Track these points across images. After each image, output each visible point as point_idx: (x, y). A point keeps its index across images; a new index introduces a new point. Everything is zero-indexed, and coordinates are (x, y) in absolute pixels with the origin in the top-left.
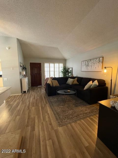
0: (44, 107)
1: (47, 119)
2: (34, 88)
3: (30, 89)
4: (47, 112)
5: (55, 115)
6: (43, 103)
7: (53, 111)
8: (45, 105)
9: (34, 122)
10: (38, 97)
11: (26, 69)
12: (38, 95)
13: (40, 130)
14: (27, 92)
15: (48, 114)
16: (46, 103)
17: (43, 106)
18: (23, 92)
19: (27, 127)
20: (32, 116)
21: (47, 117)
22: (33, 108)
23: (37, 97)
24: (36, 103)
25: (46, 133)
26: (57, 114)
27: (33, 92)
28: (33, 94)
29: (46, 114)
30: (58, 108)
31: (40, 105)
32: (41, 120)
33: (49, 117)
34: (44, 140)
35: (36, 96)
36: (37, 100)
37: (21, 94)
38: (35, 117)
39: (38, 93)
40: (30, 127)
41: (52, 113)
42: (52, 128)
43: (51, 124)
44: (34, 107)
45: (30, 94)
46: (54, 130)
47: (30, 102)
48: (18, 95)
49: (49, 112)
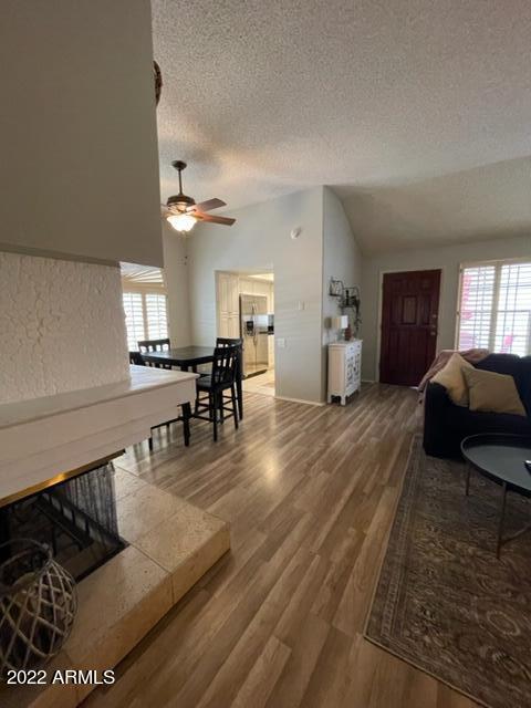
0: (364, 494)
1: (338, 556)
2: (386, 392)
3: (366, 394)
4: (362, 524)
5: (389, 562)
6: (374, 475)
7: (394, 535)
8: (378, 490)
9: (289, 531)
10: (374, 440)
11: (356, 303)
12: (382, 428)
13: (285, 574)
14: (343, 402)
15: (361, 537)
16: (392, 482)
17: (367, 490)
18: (330, 401)
19: (258, 529)
20: (297, 505)
21: (346, 543)
22: (324, 476)
23: (369, 435)
24: (347, 463)
25: (293, 604)
26: (407, 567)
27: (373, 407)
28: (361, 420)
29: (352, 530)
30: (432, 540)
31: (356, 477)
32: (314, 540)
33: (352, 553)
34: (270, 623)
35: (368, 430)
36: (358, 450)
37: (321, 405)
38: (301, 515)
39: (385, 420)
40: (262, 539)
41: (385, 545)
42: (332, 610)
43: (338, 589)
44: (330, 472)
45: (350, 416)
46: (332, 627)
47: (328, 447)
48: (311, 406)
49: (371, 531)
